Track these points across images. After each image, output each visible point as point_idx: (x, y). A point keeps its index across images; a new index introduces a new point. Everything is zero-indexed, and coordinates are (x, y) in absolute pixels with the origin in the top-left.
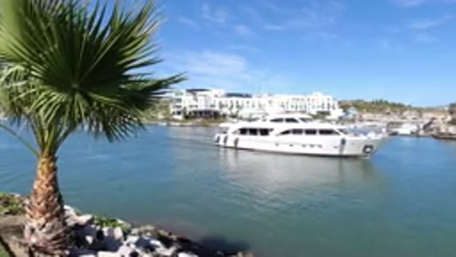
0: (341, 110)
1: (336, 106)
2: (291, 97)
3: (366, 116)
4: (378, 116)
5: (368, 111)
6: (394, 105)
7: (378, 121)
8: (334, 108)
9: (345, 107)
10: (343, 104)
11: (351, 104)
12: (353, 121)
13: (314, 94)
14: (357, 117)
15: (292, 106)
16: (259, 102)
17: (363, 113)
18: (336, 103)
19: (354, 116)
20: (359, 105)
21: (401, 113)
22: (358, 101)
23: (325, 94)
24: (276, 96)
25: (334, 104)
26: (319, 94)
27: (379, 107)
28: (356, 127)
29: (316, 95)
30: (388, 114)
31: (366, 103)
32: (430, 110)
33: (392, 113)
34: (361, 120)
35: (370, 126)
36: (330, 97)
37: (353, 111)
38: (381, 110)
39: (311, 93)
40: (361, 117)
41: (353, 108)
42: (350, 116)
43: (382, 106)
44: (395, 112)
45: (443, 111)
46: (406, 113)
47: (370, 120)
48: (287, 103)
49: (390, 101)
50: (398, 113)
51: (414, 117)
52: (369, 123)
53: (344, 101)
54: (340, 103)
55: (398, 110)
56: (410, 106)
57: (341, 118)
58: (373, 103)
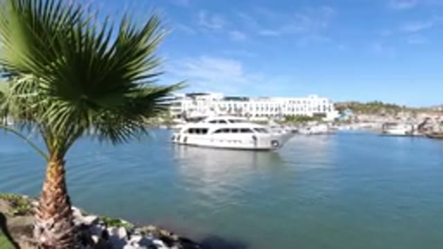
0: (337, 112)
1: (332, 108)
2: (287, 100)
3: (360, 117)
4: (373, 117)
5: (363, 113)
6: (388, 107)
7: (374, 122)
8: (330, 110)
9: (340, 109)
10: (338, 106)
11: (346, 106)
12: (349, 122)
13: (310, 96)
14: (353, 118)
15: (289, 109)
16: (257, 105)
17: (359, 114)
18: (332, 105)
19: (350, 117)
20: (354, 107)
21: (396, 114)
22: (353, 103)
23: (320, 96)
24: (272, 99)
25: (330, 106)
26: (315, 97)
27: (374, 108)
28: (351, 128)
29: (312, 98)
30: (383, 115)
31: (360, 105)
32: (423, 110)
33: (387, 115)
34: (357, 121)
35: (365, 127)
36: (326, 99)
37: (348, 113)
38: (375, 112)
39: (306, 96)
40: (356, 118)
41: (348, 110)
42: (346, 118)
43: (376, 107)
44: (390, 113)
45: (437, 112)
46: (400, 114)
47: (365, 121)
48: (284, 106)
49: (385, 102)
50: (393, 115)
51: (408, 116)
52: (363, 125)
53: (340, 103)
54: (335, 105)
55: (393, 111)
56: (404, 107)
57: (336, 120)
58: (368, 104)
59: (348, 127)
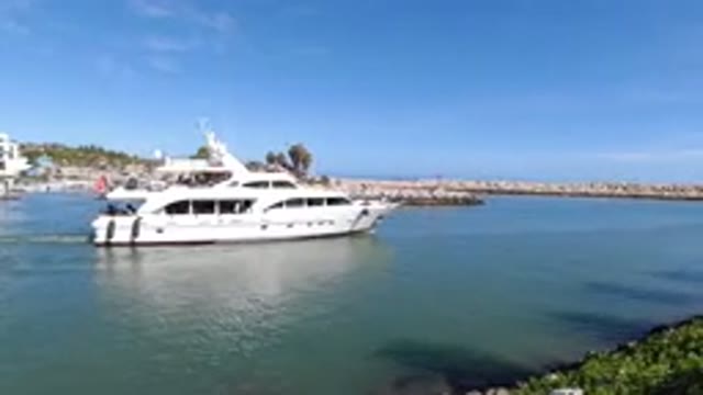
0: (25, 160)
1: (16, 153)
3: (66, 171)
4: (86, 171)
5: (70, 164)
6: (112, 156)
7: (88, 179)
8: (11, 156)
9: (31, 154)
10: (29, 149)
11: (42, 150)
12: (44, 178)
14: (54, 173)
17: (62, 165)
18: (16, 147)
19: (48, 170)
20: (56, 153)
21: (122, 168)
22: (55, 146)
25: (12, 149)
27: (89, 156)
28: (48, 189)
30: (103, 168)
31: (67, 149)
33: (109, 167)
34: (59, 177)
35: (73, 187)
37: (45, 163)
38: (90, 163)
40: (59, 171)
41: (45, 157)
42: (41, 171)
43: (91, 155)
44: (114, 166)
46: (129, 168)
47: (74, 178)
49: (107, 148)
50: (118, 169)
51: (141, 171)
52: (70, 183)
53: (31, 145)
54: (22, 147)
55: (118, 162)
56: (136, 158)
57: (23, 174)
58: (81, 149)
59: (43, 187)
